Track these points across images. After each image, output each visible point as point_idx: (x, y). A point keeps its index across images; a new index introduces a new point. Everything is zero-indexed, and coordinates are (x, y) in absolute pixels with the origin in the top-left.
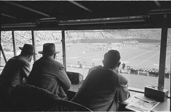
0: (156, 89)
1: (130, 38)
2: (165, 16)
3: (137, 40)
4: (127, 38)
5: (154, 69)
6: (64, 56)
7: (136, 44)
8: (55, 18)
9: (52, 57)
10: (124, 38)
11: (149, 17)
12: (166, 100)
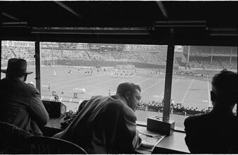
0: (161, 120)
1: (124, 60)
2: (172, 30)
3: (134, 64)
4: (121, 60)
5: (153, 102)
6: (38, 78)
7: (132, 69)
8: (26, 23)
9: (22, 79)
10: (117, 60)
11: (153, 29)
12: (172, 134)
